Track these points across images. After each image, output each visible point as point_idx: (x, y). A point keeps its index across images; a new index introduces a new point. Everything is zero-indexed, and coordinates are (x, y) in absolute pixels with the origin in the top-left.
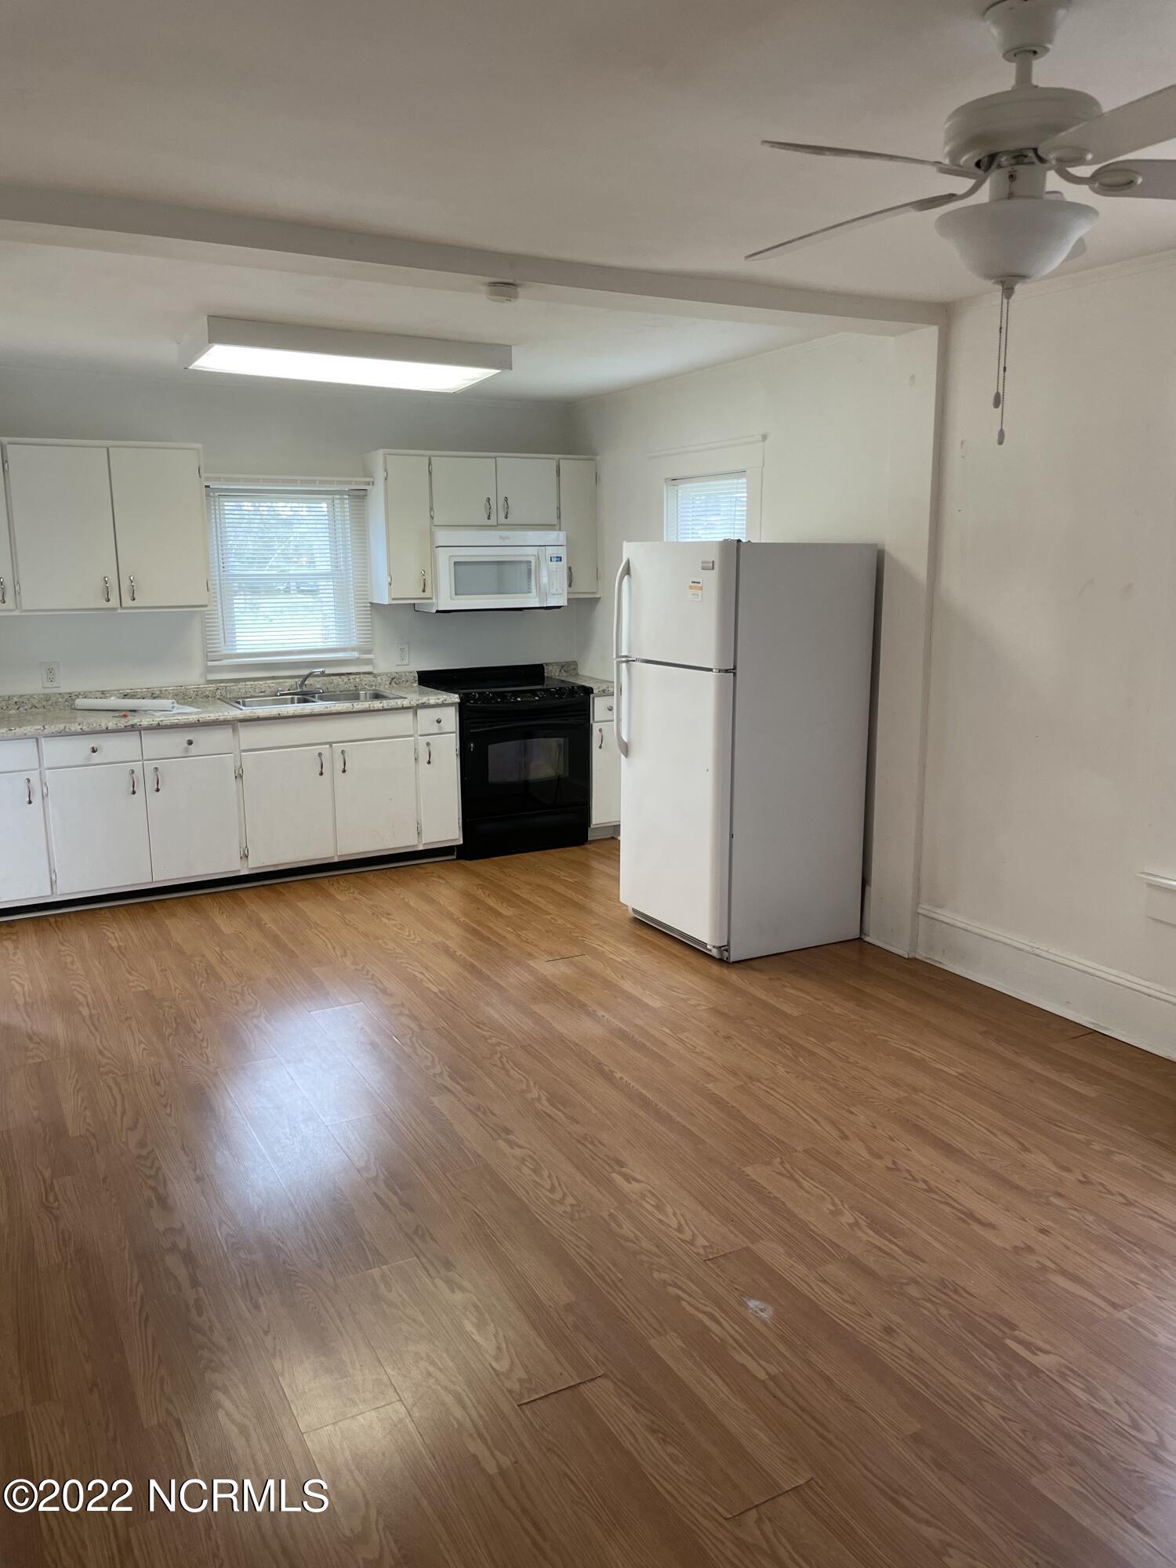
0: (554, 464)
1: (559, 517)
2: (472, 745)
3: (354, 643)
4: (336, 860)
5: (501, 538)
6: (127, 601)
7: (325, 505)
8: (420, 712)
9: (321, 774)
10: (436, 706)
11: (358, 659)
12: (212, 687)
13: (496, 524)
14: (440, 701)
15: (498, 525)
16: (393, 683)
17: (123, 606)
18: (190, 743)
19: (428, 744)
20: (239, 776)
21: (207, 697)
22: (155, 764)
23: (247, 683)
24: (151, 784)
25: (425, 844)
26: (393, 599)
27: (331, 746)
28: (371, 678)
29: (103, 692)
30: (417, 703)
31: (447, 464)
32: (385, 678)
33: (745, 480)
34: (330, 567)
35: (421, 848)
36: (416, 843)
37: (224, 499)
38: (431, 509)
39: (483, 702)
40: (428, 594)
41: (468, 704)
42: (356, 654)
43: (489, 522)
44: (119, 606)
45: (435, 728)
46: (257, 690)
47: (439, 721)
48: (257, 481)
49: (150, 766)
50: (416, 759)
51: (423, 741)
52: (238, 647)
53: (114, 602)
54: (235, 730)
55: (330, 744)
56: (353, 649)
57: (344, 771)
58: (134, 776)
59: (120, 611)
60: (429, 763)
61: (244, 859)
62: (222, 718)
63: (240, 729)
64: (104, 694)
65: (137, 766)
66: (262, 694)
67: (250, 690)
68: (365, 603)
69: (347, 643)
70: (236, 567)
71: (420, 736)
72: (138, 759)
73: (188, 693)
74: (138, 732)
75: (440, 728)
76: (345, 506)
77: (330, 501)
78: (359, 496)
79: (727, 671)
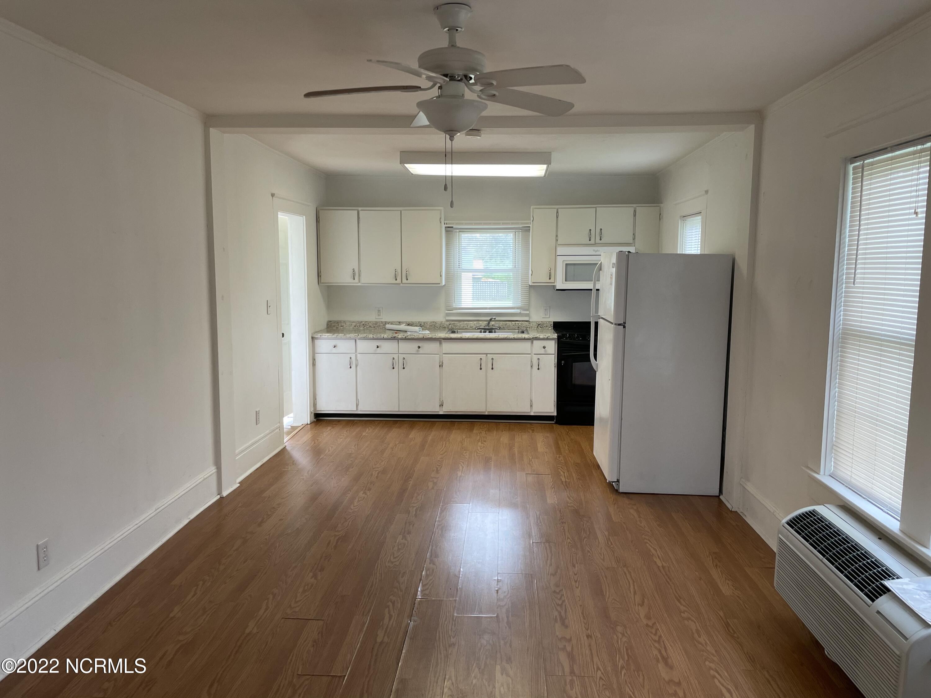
0: (632, 209)
1: (634, 239)
2: (563, 362)
3: (519, 304)
4: (486, 414)
5: (594, 250)
6: (404, 281)
7: (512, 235)
8: (535, 342)
9: (481, 369)
10: (543, 339)
11: (520, 313)
12: (448, 323)
13: (594, 243)
14: (546, 337)
15: (595, 244)
16: (539, 327)
17: (403, 282)
18: (419, 347)
19: (539, 359)
20: (441, 366)
21: (445, 328)
22: (404, 356)
23: (465, 322)
24: (401, 366)
25: (534, 412)
26: (533, 283)
27: (487, 355)
28: (527, 323)
29: (400, 322)
30: (533, 337)
31: (566, 212)
32: (535, 324)
33: (700, 217)
34: (511, 266)
35: (532, 414)
36: (530, 411)
37: (461, 233)
38: (557, 236)
39: (571, 339)
40: (552, 280)
41: (562, 340)
42: (518, 311)
43: (590, 242)
44: (401, 282)
45: (543, 351)
46: (469, 326)
47: (544, 347)
48: (471, 224)
49: (401, 356)
50: (531, 366)
51: (535, 358)
52: (462, 304)
53: (399, 281)
54: (441, 343)
55: (487, 354)
56: (518, 308)
57: (492, 369)
58: (394, 360)
59: (401, 285)
60: (538, 369)
61: (441, 406)
62: (434, 337)
63: (443, 343)
64: (400, 323)
65: (396, 356)
66: (471, 328)
67: (465, 326)
68: (526, 285)
69: (516, 305)
70: (464, 266)
71: (535, 354)
72: (396, 353)
73: (436, 325)
74: (397, 341)
75: (545, 351)
76: (520, 234)
77: (514, 233)
78: (526, 230)
79: (619, 325)
